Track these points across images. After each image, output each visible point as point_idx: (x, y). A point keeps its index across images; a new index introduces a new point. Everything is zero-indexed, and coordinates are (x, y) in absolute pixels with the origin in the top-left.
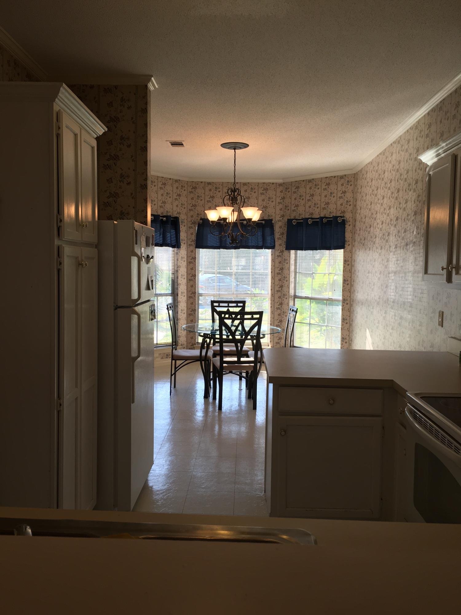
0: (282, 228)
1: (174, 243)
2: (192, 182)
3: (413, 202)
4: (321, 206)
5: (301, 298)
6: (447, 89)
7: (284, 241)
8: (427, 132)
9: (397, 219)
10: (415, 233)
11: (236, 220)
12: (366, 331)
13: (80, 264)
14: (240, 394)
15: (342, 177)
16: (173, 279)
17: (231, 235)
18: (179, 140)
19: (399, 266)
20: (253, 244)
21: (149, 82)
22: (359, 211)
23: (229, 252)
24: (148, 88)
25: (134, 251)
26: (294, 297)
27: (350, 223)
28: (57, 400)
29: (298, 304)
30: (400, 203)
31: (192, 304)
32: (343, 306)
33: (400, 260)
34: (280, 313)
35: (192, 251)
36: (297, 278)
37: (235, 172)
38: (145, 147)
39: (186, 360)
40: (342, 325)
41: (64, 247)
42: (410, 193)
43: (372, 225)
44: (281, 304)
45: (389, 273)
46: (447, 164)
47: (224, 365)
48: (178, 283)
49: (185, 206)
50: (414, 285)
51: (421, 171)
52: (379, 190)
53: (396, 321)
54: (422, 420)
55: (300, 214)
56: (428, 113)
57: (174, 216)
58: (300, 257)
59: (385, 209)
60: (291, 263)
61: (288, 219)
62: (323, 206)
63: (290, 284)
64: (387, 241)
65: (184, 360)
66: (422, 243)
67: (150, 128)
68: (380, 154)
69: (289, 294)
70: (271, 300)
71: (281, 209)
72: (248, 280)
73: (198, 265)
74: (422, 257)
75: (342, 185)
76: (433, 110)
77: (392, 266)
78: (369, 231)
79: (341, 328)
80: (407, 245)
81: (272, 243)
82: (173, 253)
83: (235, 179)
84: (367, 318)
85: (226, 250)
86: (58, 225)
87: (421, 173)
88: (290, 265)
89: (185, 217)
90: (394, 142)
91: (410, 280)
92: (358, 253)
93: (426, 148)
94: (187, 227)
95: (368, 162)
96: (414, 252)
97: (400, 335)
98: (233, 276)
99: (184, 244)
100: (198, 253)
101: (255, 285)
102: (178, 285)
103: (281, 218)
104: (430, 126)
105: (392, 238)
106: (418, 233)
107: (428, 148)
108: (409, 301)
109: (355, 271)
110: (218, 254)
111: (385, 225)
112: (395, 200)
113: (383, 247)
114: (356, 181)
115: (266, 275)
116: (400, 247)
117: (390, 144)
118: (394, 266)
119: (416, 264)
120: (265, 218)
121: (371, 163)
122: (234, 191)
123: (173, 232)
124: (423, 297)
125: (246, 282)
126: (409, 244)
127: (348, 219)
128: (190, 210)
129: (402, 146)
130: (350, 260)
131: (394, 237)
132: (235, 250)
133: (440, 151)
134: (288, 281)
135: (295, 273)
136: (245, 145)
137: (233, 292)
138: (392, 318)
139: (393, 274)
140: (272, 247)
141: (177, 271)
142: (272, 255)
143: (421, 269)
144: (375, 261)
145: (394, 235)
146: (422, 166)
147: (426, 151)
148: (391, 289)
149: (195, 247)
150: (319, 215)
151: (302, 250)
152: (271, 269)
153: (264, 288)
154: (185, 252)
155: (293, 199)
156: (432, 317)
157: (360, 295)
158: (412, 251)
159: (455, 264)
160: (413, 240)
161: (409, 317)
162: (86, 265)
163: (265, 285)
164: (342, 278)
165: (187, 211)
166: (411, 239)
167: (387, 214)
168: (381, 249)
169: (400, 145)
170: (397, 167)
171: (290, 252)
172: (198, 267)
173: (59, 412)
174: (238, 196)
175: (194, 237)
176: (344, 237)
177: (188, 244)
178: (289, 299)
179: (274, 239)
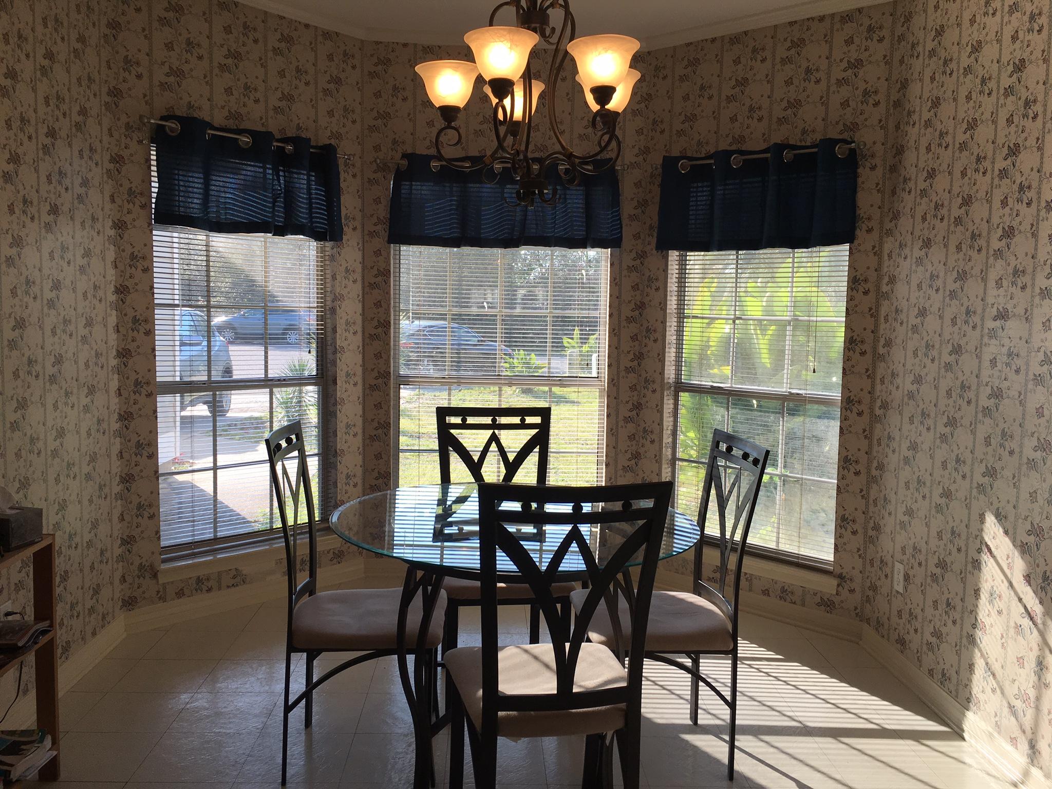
1: (320, 225)
2: (378, 43)
4: (771, 112)
5: (697, 390)
15: (847, 17)
16: (322, 334)
26: (675, 387)
31: (378, 406)
32: (844, 419)
34: (634, 431)
35: (378, 253)
36: (686, 333)
39: (346, 650)
40: (841, 478)
44: (638, 407)
47: (503, 712)
48: (335, 347)
49: (357, 116)
55: (700, 143)
57: (320, 144)
58: (696, 271)
60: (668, 289)
61: (662, 158)
62: (779, 113)
63: (667, 350)
69: (663, 379)
72: (542, 338)
73: (395, 294)
75: (846, 41)
81: (613, 230)
82: (320, 256)
85: (478, 249)
88: (666, 295)
89: (356, 149)
94: (363, 179)
98: (498, 326)
99: (354, 229)
100: (395, 259)
102: (335, 352)
103: (643, 157)
110: (455, 263)
123: (318, 191)
125: (535, 343)
127: (869, 149)
128: (373, 129)
130: (872, 279)
135: (681, 318)
140: (613, 242)
141: (333, 311)
142: (612, 264)
149: (386, 239)
150: (764, 141)
151: (703, 251)
152: (609, 306)
154: (358, 256)
164: (843, 335)
165: (362, 130)
171: (665, 257)
172: (395, 298)
175: (383, 211)
176: (853, 205)
177: (366, 232)
178: (662, 394)
179: (620, 219)
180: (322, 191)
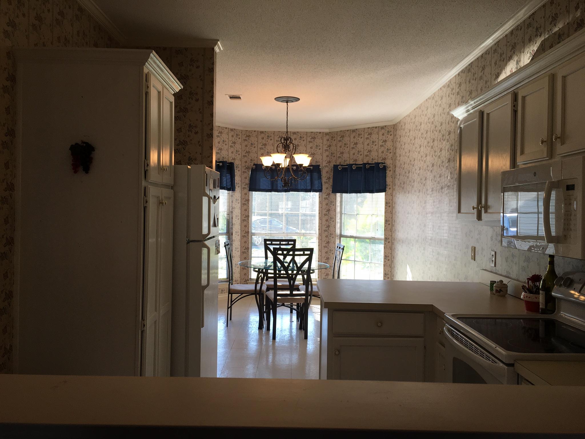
0: (328, 173)
1: (229, 186)
2: (246, 131)
3: (447, 151)
4: (364, 153)
5: (346, 237)
6: (474, 54)
7: (330, 185)
8: (457, 90)
9: (433, 166)
10: (449, 178)
11: (288, 166)
12: (406, 267)
13: (161, 203)
14: (291, 326)
15: (382, 128)
16: (228, 219)
17: (284, 179)
18: (237, 94)
19: (435, 207)
20: (302, 188)
21: (215, 46)
22: (398, 158)
23: (280, 195)
24: (214, 51)
25: (205, 192)
26: (340, 236)
27: (391, 169)
28: (141, 321)
29: (344, 242)
30: (435, 152)
31: (245, 242)
32: (385, 244)
33: (436, 202)
34: (327, 251)
35: (246, 194)
36: (343, 219)
37: (287, 123)
38: (211, 101)
39: (242, 294)
40: (385, 262)
41: (149, 188)
42: (444, 143)
43: (411, 171)
44: (328, 242)
45: (427, 214)
46: (475, 119)
47: (278, 297)
48: (232, 223)
49: (240, 153)
50: (449, 223)
51: (453, 124)
52: (416, 140)
53: (434, 256)
54: (459, 337)
55: (345, 161)
56: (459, 74)
57: (229, 162)
58: (345, 199)
59: (422, 157)
60: (337, 205)
61: (334, 165)
62: (366, 153)
63: (336, 224)
64: (424, 185)
65: (240, 294)
66: (455, 186)
67: (216, 85)
68: (417, 108)
69: (335, 233)
70: (319, 239)
71: (327, 156)
72: (298, 221)
73: (251, 207)
74: (456, 199)
75: (382, 135)
76: (463, 71)
77: (429, 207)
78: (408, 176)
79: (384, 265)
80: (442, 188)
81: (319, 187)
82: (229, 196)
83: (287, 129)
84: (407, 254)
85: (276, 193)
86: (146, 169)
87: (453, 125)
88: (336, 207)
89: (240, 163)
90: (429, 98)
91: (446, 219)
92: (398, 196)
93: (457, 104)
94: (241, 171)
95: (406, 115)
96: (448, 195)
97: (437, 269)
98: (283, 217)
99: (239, 187)
100: (251, 196)
101: (304, 225)
102: (232, 225)
103: (328, 164)
104: (460, 85)
105: (429, 183)
106: (451, 178)
107: (459, 104)
108: (445, 239)
109: (396, 212)
110: (269, 197)
111: (423, 171)
112: (431, 149)
113: (421, 190)
114: (395, 131)
115: (314, 216)
116: (436, 190)
117: (425, 99)
118: (431, 207)
119: (451, 205)
120: (313, 164)
121: (409, 116)
122: (286, 139)
123: (228, 176)
124: (457, 235)
125: (295, 222)
126: (444, 187)
127: (389, 166)
128: (244, 156)
129: (436, 101)
130: (391, 202)
131: (431, 181)
132: (285, 193)
133: (469, 108)
134: (334, 222)
135: (341, 214)
136: (295, 99)
137: (283, 232)
138: (430, 254)
139: (430, 215)
140: (320, 190)
141: (232, 212)
142: (319, 197)
143: (455, 209)
144: (413, 203)
145: (430, 179)
146: (454, 119)
147: (457, 107)
148: (428, 228)
149: (248, 190)
150: (362, 161)
151: (347, 193)
152: (319, 210)
153: (312, 228)
154: (240, 195)
155: (338, 147)
156: (465, 252)
157: (401, 234)
158: (447, 194)
159: (484, 204)
160: (447, 184)
161: (446, 252)
162: (165, 204)
163: (313, 225)
164: (384, 219)
165: (242, 157)
166: (446, 183)
167: (423, 161)
168: (419, 192)
169: (435, 100)
170: (432, 120)
171: (336, 195)
172: (251, 208)
173: (142, 332)
174: (289, 145)
175: (247, 181)
176: (385, 181)
177: (242, 188)
178: (335, 238)
179: (322, 183)
180: (229, 176)
